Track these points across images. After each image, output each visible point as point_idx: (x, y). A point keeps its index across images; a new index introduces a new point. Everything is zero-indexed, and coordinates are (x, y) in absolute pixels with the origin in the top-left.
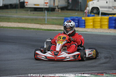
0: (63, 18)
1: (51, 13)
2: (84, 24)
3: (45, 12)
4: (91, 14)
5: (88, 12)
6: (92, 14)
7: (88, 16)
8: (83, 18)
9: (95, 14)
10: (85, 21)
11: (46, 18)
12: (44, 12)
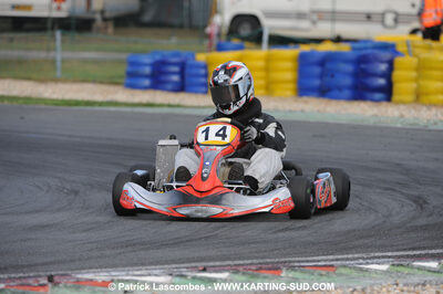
0: (124, 56)
1: (77, 36)
2: (203, 80)
3: (54, 36)
4: (229, 40)
5: (219, 35)
6: (236, 42)
7: (220, 48)
8: (201, 58)
9: (244, 39)
10: (205, 67)
11: (59, 56)
12: (49, 33)
